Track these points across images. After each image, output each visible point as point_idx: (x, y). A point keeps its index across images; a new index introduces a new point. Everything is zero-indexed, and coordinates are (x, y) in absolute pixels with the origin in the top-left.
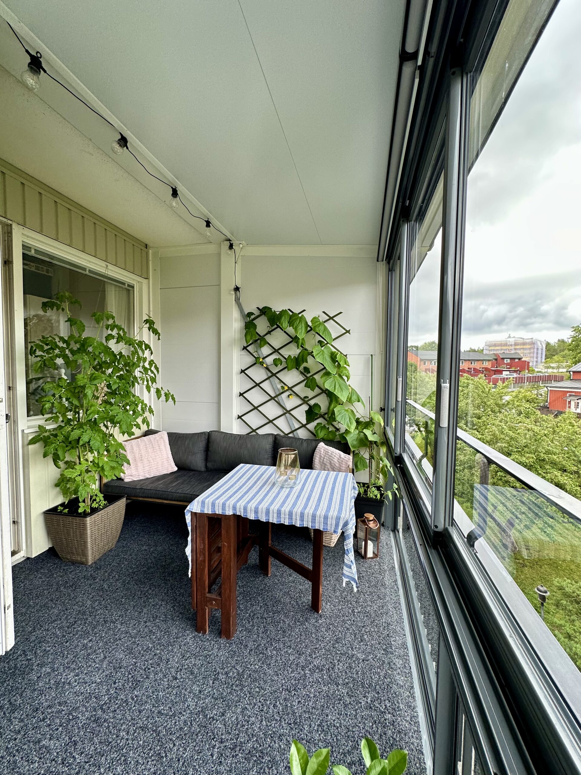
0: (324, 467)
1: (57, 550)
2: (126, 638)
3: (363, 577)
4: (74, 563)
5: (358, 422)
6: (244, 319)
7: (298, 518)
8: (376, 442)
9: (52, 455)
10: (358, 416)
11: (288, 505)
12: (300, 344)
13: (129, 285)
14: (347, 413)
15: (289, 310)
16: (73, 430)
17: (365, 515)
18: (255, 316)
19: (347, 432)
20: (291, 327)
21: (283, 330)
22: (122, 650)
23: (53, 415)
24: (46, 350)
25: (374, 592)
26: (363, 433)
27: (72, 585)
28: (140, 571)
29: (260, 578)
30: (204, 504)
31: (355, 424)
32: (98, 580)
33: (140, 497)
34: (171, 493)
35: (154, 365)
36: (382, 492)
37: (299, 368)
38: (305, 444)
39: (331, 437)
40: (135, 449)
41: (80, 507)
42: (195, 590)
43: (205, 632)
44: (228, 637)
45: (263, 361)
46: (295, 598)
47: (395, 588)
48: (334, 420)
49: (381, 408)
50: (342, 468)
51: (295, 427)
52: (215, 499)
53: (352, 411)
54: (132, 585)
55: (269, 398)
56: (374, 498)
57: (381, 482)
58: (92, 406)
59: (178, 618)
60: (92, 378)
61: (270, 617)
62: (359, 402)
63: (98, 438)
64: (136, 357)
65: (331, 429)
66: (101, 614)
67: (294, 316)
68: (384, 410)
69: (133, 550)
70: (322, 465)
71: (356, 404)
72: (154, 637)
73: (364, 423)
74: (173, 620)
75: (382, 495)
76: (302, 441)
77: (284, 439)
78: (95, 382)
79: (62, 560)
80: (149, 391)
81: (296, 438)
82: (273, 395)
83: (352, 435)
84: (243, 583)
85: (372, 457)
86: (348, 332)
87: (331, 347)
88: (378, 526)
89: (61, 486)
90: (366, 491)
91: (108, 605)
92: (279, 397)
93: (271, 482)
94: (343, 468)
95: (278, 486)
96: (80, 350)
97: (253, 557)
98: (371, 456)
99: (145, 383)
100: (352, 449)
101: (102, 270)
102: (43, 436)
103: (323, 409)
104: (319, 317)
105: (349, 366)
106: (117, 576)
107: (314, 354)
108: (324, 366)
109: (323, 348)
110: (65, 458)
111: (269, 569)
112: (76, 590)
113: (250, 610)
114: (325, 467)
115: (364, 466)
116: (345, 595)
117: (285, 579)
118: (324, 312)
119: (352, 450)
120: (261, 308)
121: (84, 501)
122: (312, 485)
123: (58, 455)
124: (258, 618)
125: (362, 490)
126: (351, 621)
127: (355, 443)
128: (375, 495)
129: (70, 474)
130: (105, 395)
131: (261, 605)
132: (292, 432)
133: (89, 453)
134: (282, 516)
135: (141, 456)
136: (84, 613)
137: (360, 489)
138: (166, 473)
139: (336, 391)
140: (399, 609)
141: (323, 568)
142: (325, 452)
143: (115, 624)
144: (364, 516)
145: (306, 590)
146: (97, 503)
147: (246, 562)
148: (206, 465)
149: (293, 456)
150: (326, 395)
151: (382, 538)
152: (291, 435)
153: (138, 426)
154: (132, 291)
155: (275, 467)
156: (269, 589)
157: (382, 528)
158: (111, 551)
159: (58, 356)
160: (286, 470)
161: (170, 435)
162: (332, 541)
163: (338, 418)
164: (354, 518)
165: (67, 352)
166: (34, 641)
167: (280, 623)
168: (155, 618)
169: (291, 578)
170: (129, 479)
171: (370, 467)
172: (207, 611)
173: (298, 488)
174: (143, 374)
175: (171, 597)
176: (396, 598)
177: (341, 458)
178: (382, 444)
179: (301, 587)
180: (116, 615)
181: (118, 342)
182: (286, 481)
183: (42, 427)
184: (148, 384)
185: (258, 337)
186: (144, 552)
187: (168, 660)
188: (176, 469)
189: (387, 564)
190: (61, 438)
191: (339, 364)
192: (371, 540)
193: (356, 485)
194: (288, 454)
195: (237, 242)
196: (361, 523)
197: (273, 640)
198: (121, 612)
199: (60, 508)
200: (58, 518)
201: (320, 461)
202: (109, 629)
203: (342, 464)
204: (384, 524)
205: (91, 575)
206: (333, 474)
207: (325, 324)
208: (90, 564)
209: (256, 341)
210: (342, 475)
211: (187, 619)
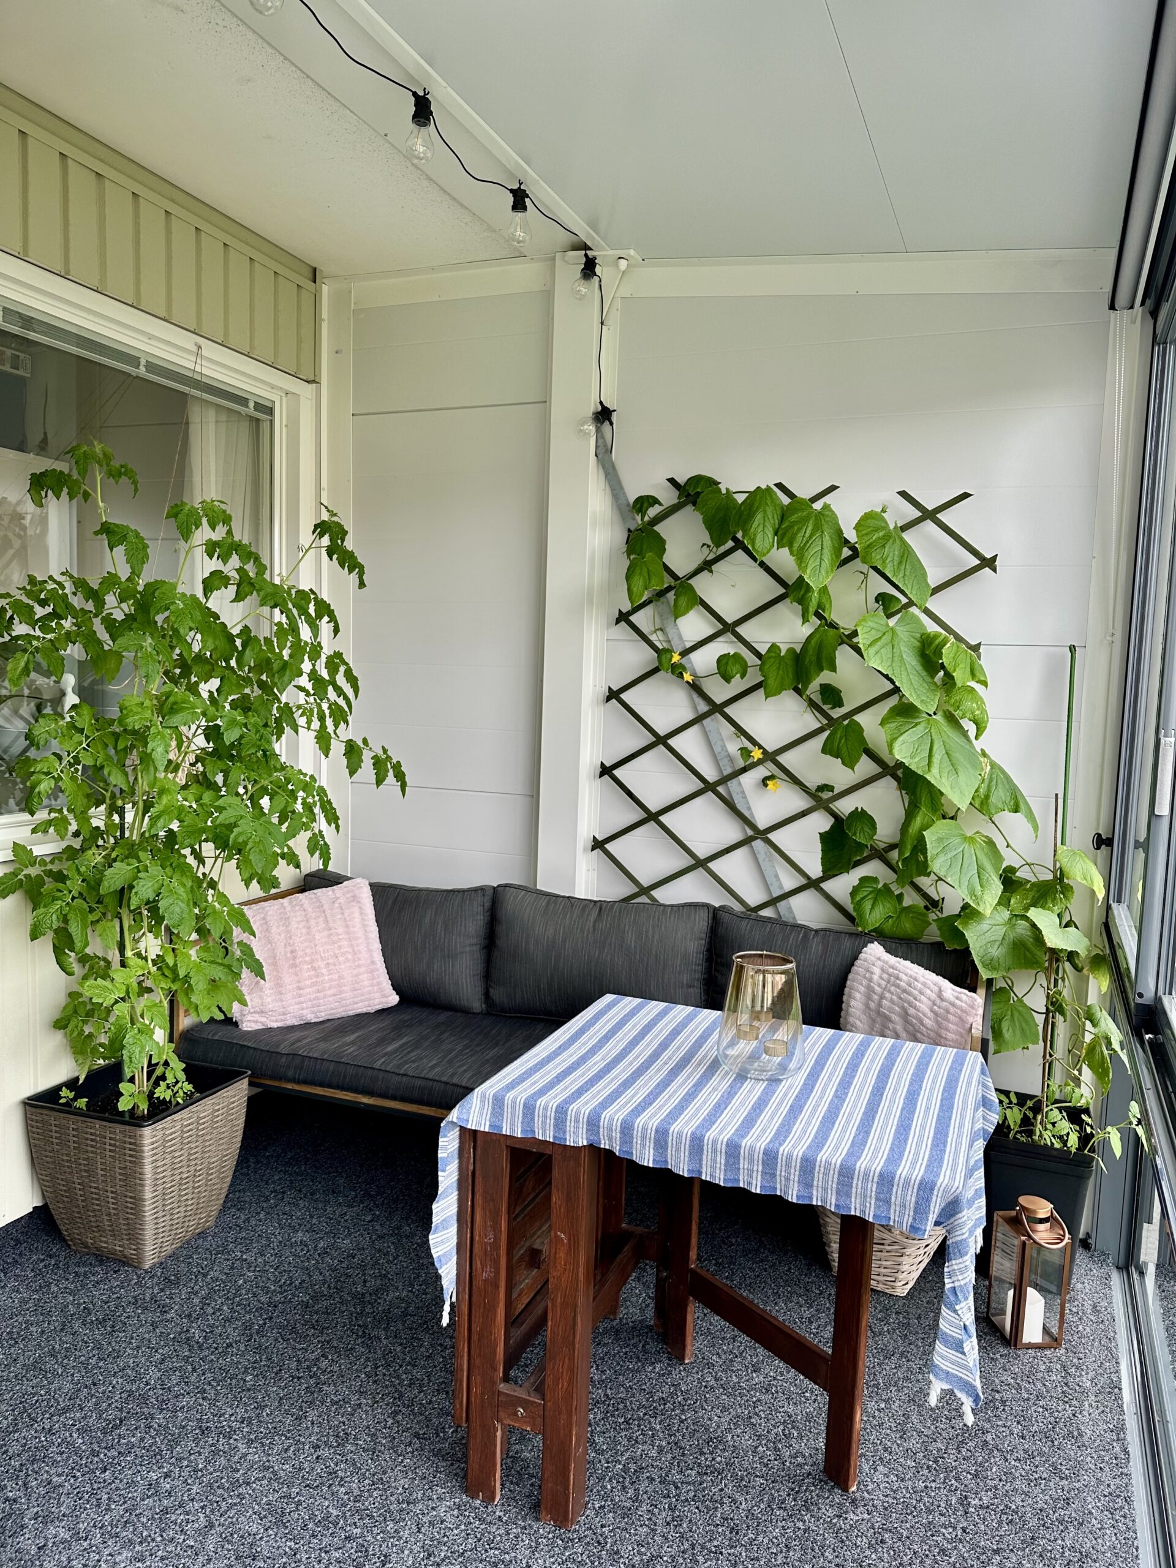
0: (880, 1025)
1: (56, 1217)
2: (265, 1482)
3: (1003, 1402)
4: (102, 1258)
5: (1010, 881)
6: (624, 519)
7: (795, 1176)
8: (1072, 956)
9: (50, 935)
10: (1010, 859)
11: (764, 1131)
12: (812, 609)
13: (258, 406)
14: (969, 850)
15: (780, 486)
16: (110, 862)
17: (1023, 1200)
18: (662, 508)
19: (968, 912)
20: (785, 551)
21: (755, 559)
22: (255, 1513)
23: (53, 815)
24: (39, 620)
25: (1041, 1454)
26: (1027, 919)
27: (104, 1319)
28: (290, 1302)
29: (658, 1366)
30: (501, 1107)
31: (997, 888)
32: (172, 1314)
33: (289, 1081)
34: (381, 1075)
35: (342, 669)
36: (1089, 1130)
37: (806, 687)
38: (816, 947)
39: (907, 926)
40: (274, 930)
41: (122, 1094)
42: (465, 1367)
43: (489, 1499)
44: (561, 1516)
45: (684, 661)
46: (772, 1437)
47: (1117, 1449)
48: (924, 869)
49: (1099, 835)
50: (943, 1033)
51: (781, 887)
52: (535, 1093)
53: (991, 843)
54: (271, 1340)
55: (699, 785)
56: (1057, 1145)
57: (1085, 1094)
58: (162, 792)
59: (409, 1449)
60: (166, 708)
61: (689, 1483)
62: (1016, 811)
63: (181, 891)
64: (289, 644)
65: (910, 899)
66: (190, 1409)
67: (796, 511)
68: (1109, 842)
69: (268, 1239)
70: (874, 1021)
71: (1009, 820)
72: (343, 1490)
73: (1034, 885)
74: (395, 1452)
75: (1085, 1139)
76: (806, 936)
77: (744, 923)
78: (176, 720)
79: (69, 1246)
80: (326, 750)
81: (785, 924)
82: (711, 775)
83: (985, 926)
84: (603, 1372)
85: (1055, 1006)
86: (989, 563)
87: (924, 618)
88: (1066, 1240)
89: (70, 1027)
90: (1027, 1123)
91: (208, 1388)
92: (732, 784)
93: (705, 1056)
94: (950, 1036)
95: (727, 1073)
96: (136, 620)
97: (634, 1299)
98: (1053, 1004)
99: (316, 724)
100: (984, 974)
101: (185, 362)
102: (25, 876)
103: (886, 830)
104: (884, 511)
105: (985, 684)
106: (225, 1308)
107: (861, 640)
108: (892, 682)
109: (892, 622)
110: (87, 944)
111: (689, 1340)
112: (115, 1334)
113: (627, 1455)
114: (885, 1026)
115: (1027, 1036)
116: (939, 1449)
117: (739, 1377)
118: (903, 494)
119: (985, 977)
120: (682, 479)
121: (132, 1080)
122: (842, 1080)
123: (70, 936)
124: (651, 1479)
125: (1014, 1116)
126: (955, 1528)
127: (995, 952)
128: (1061, 1137)
129: (99, 992)
130: (198, 759)
131: (660, 1446)
132: (772, 902)
133: (150, 936)
134: (743, 1164)
135: (292, 952)
136: (144, 1399)
137: (1008, 1111)
138: (364, 1010)
139: (935, 770)
140: (1125, 1517)
141: (867, 1359)
142: (885, 976)
143: (231, 1441)
144: (1017, 1204)
145: (809, 1418)
146: (168, 1087)
147: (614, 1310)
148: (487, 995)
149: (781, 979)
150: (895, 784)
151: (1080, 1286)
152: (767, 913)
153: (292, 859)
154: (266, 426)
155: (717, 1013)
156: (685, 1400)
157: (1081, 1256)
158: (202, 1235)
159: (69, 638)
160: (756, 1023)
161: (381, 893)
162: (901, 1276)
163: (937, 865)
164: (983, 1201)
165: (98, 626)
166: (19, 1455)
167: (722, 1504)
168: (343, 1439)
169: (757, 1378)
170: (256, 1022)
171: (1049, 1039)
172: (499, 1434)
173: (792, 1084)
174: (308, 694)
175: (387, 1387)
176: (1117, 1481)
177: (942, 1000)
178: (1097, 961)
179: (791, 1409)
180: (231, 1415)
181: (239, 597)
182: (753, 1057)
183: (24, 847)
184: (323, 726)
185: (668, 581)
186: (299, 1249)
187: (385, 1556)
188: (394, 999)
189: (1091, 1374)
190: (75, 885)
191: (949, 676)
192: (1036, 1287)
193: (994, 1097)
194: (764, 972)
195: (611, 252)
196: (1007, 1228)
197: (698, 1548)
198: (246, 1411)
199: (65, 1092)
200: (64, 1122)
201: (867, 1006)
202: (215, 1453)
203: (948, 1020)
204: (1092, 1241)
205: (154, 1299)
206: (912, 1049)
207: (906, 536)
208: (147, 1266)
209: (661, 594)
210: (944, 1056)
211: (435, 1455)
